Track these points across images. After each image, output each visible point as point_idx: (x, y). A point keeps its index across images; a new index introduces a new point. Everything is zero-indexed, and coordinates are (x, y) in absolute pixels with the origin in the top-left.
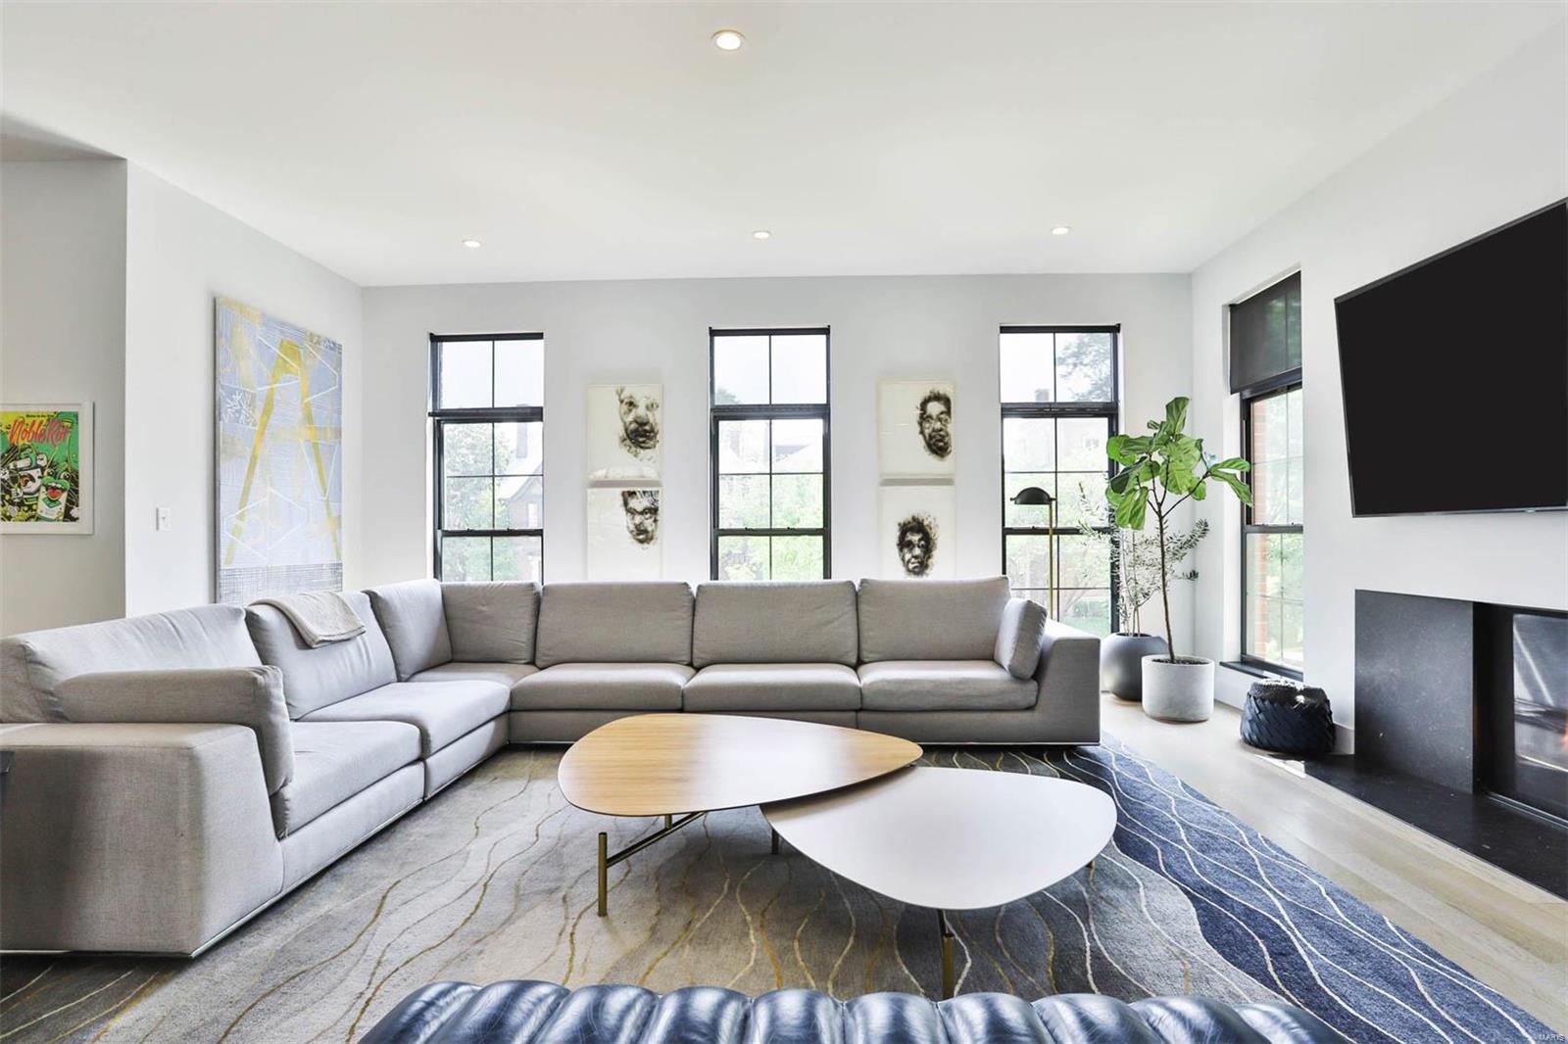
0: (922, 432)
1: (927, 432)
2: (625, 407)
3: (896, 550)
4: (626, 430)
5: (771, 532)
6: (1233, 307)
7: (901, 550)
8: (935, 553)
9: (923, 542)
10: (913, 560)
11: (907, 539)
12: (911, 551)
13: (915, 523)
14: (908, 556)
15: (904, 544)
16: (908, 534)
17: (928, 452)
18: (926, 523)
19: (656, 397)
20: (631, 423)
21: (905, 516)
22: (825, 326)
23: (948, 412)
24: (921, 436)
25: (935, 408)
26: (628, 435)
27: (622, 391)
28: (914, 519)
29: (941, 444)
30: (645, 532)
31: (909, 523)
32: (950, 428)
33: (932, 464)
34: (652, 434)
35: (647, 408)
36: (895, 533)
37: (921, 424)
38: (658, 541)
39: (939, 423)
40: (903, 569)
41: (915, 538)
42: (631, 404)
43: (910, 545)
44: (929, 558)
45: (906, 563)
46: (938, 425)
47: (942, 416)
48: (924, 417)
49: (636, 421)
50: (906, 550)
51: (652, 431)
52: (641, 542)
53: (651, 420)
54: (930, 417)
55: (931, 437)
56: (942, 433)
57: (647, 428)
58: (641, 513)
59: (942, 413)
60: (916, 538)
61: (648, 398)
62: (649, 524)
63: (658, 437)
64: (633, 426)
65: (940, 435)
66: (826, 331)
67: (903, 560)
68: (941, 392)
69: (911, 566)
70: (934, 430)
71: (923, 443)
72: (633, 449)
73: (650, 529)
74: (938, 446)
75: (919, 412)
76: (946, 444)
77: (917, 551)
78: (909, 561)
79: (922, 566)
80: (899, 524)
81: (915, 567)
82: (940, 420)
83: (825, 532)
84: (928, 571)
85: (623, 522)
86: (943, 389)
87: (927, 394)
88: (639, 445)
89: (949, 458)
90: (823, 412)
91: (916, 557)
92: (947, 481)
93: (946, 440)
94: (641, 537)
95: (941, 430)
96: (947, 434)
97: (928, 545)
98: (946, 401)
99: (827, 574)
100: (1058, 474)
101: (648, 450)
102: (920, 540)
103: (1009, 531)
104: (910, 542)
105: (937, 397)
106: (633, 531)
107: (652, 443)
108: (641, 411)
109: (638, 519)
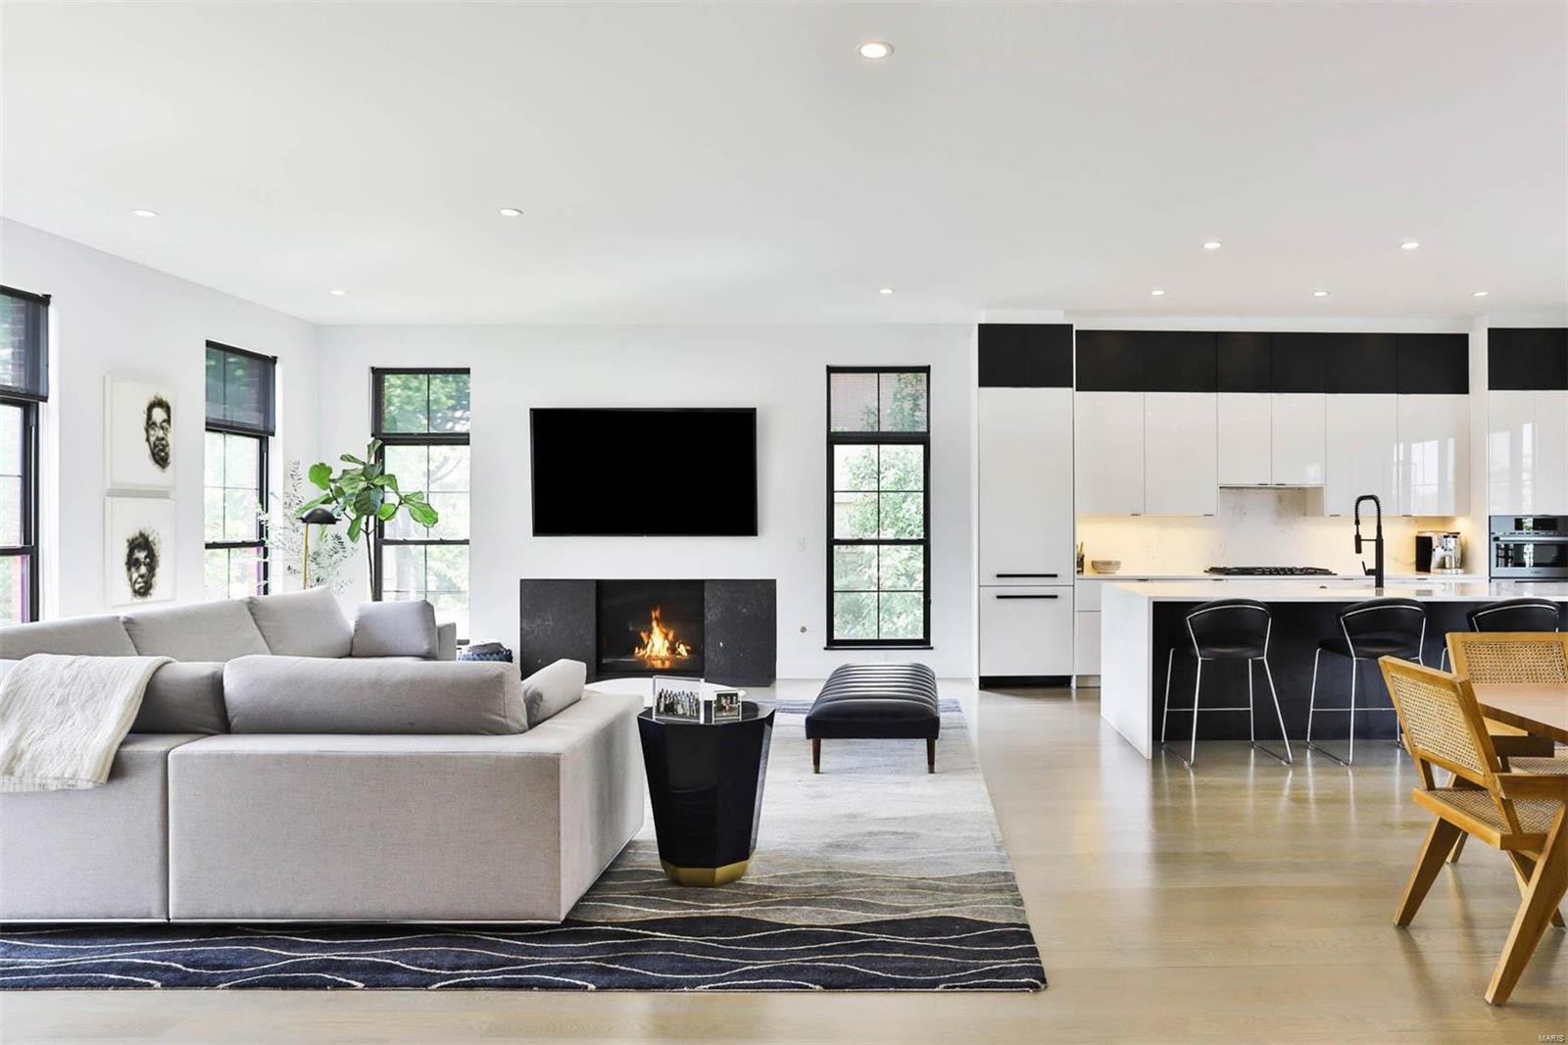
0: (148, 440)
1: (152, 439)
3: (125, 568)
7: (129, 569)
8: (158, 571)
9: (148, 560)
10: (140, 580)
11: (134, 557)
13: (141, 540)
14: (135, 576)
15: (132, 563)
16: (136, 551)
17: (153, 462)
18: (150, 539)
21: (133, 533)
23: (168, 421)
24: (147, 444)
25: (159, 415)
28: (142, 535)
29: (163, 454)
31: (137, 539)
32: (170, 438)
36: (124, 551)
37: (147, 431)
39: (161, 431)
40: (130, 591)
41: (141, 555)
43: (137, 564)
44: (153, 576)
45: (133, 584)
46: (161, 434)
47: (164, 424)
48: (150, 424)
50: (133, 569)
54: (154, 424)
55: (155, 446)
56: (164, 442)
59: (164, 421)
60: (142, 554)
65: (162, 445)
67: (131, 580)
68: (164, 399)
69: (137, 586)
70: (157, 439)
71: (148, 452)
74: (161, 457)
75: (145, 416)
76: (167, 454)
77: (143, 570)
78: (135, 582)
79: (144, 590)
80: (128, 541)
81: (141, 588)
82: (162, 428)
83: (31, 552)
84: (151, 591)
86: (165, 397)
87: (152, 399)
89: (169, 470)
91: (142, 576)
93: (167, 450)
95: (163, 439)
96: (167, 445)
97: (152, 563)
100: (227, 490)
102: (146, 557)
103: (208, 546)
104: (137, 560)
105: (159, 403)
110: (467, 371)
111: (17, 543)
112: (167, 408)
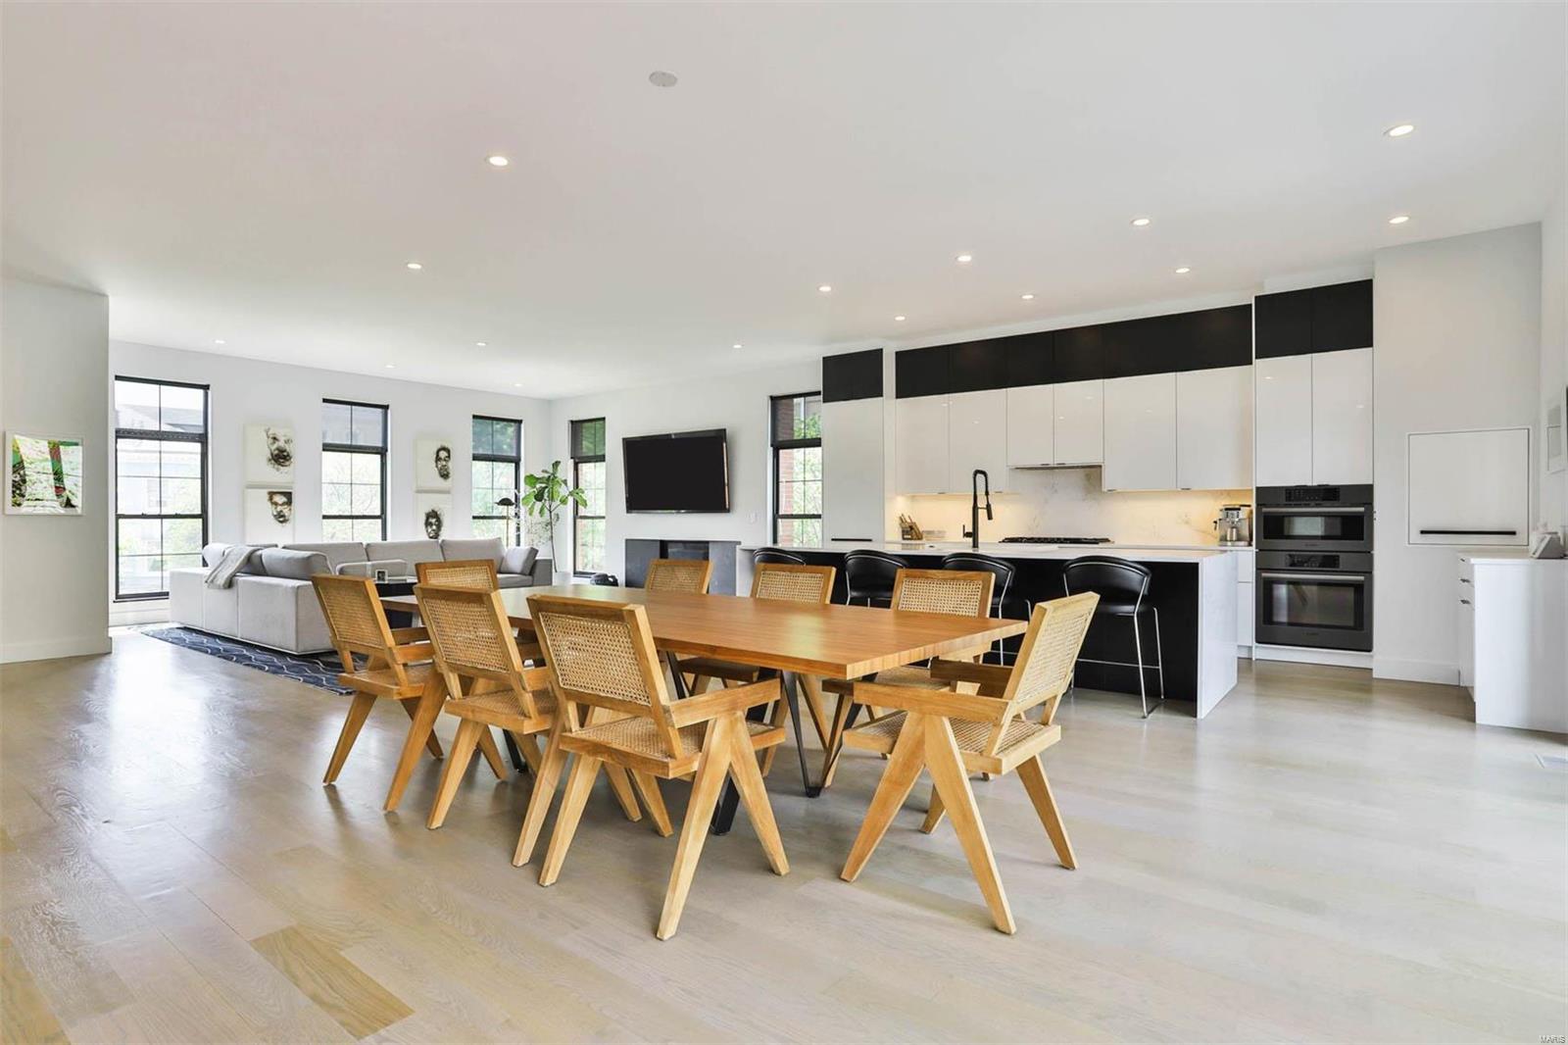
0: (437, 466)
1: (439, 466)
2: (271, 441)
3: (424, 527)
4: (272, 454)
5: (353, 517)
6: (572, 422)
7: (426, 526)
8: (443, 529)
9: (437, 523)
10: (432, 531)
11: (429, 521)
12: (431, 527)
13: (433, 513)
14: (430, 530)
15: (428, 524)
16: (430, 518)
17: (440, 477)
18: (439, 513)
19: (290, 435)
20: (275, 450)
21: (428, 509)
22: (386, 404)
23: (449, 457)
24: (436, 469)
25: (443, 454)
26: (273, 458)
27: (269, 429)
28: (433, 511)
29: (446, 473)
30: (283, 516)
31: (431, 513)
32: (450, 465)
34: (288, 458)
35: (285, 442)
36: (424, 518)
37: (436, 462)
40: (427, 536)
41: (433, 521)
42: (275, 439)
43: (431, 524)
44: (440, 530)
45: (429, 534)
46: (444, 463)
47: (447, 458)
48: (438, 459)
49: (278, 449)
50: (429, 527)
51: (288, 455)
52: (281, 522)
53: (288, 450)
54: (441, 459)
55: (441, 469)
57: (285, 454)
58: (281, 505)
60: (433, 519)
61: (285, 436)
62: (286, 511)
63: (292, 460)
64: (276, 452)
65: (446, 468)
66: (386, 407)
67: (427, 531)
68: (446, 447)
69: (431, 535)
70: (442, 466)
71: (437, 472)
72: (276, 466)
73: (286, 515)
74: (445, 475)
75: (435, 455)
76: (448, 473)
77: (434, 527)
78: (430, 532)
79: (436, 536)
80: (426, 513)
81: (433, 535)
82: (445, 460)
83: (383, 517)
84: (440, 537)
85: (269, 510)
86: (446, 445)
87: (439, 447)
88: (279, 464)
89: (450, 479)
90: (382, 452)
91: (434, 530)
92: (448, 492)
93: (449, 471)
94: (281, 519)
95: (446, 466)
96: (449, 468)
97: (439, 525)
99: (384, 537)
100: (490, 486)
101: (285, 467)
102: (436, 521)
103: (474, 518)
104: (431, 522)
105: (444, 449)
106: (275, 516)
107: (287, 463)
108: (281, 444)
109: (279, 508)
110: (604, 419)
111: (378, 513)
112: (448, 451)
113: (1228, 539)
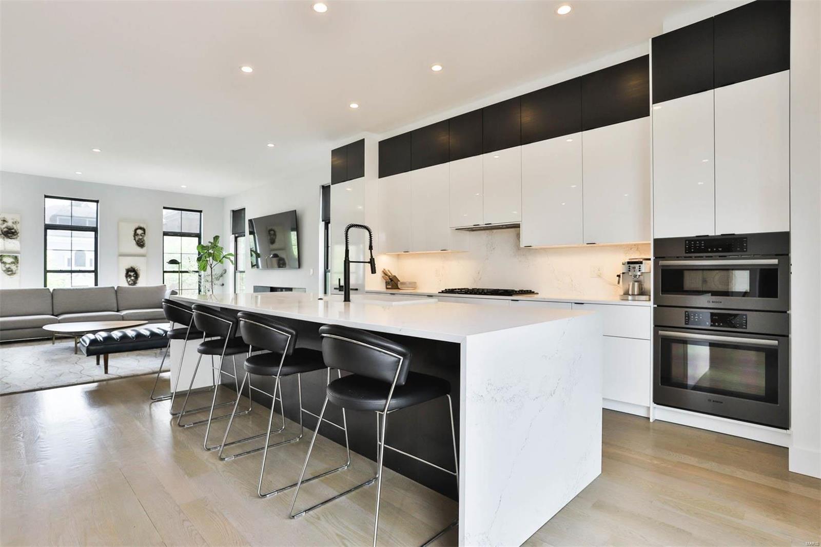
0: (135, 239)
1: (137, 239)
2: (1, 222)
3: (125, 278)
4: (2, 231)
5: (72, 272)
6: (233, 211)
8: (139, 279)
9: (135, 275)
12: (130, 278)
15: (127, 276)
16: (129, 272)
17: (137, 246)
18: (136, 269)
19: (17, 218)
20: (4, 228)
21: (128, 266)
22: (97, 200)
23: (144, 233)
24: (134, 241)
25: (139, 232)
26: (3, 233)
27: (0, 215)
28: (131, 268)
30: (12, 271)
32: (145, 238)
33: (138, 250)
34: (15, 233)
35: (13, 223)
36: (124, 272)
37: (134, 237)
38: (19, 274)
40: (127, 284)
41: (132, 274)
42: (4, 221)
43: (130, 276)
44: (137, 280)
45: (128, 282)
46: (141, 237)
48: (135, 234)
49: (7, 228)
50: (128, 278)
51: (16, 232)
52: (8, 275)
53: (15, 228)
54: (138, 234)
55: (138, 241)
57: (13, 231)
58: (9, 264)
59: (142, 233)
60: (132, 273)
61: (12, 219)
62: (13, 267)
63: (19, 234)
64: (5, 230)
65: (142, 241)
66: (97, 202)
67: (127, 281)
69: (130, 283)
70: (139, 239)
71: (135, 243)
72: (6, 238)
73: (14, 270)
74: (141, 244)
75: (133, 233)
77: (133, 278)
79: (135, 283)
80: (126, 269)
81: (132, 283)
82: (141, 235)
83: (95, 272)
86: (142, 226)
87: (137, 227)
88: (9, 237)
89: (145, 248)
90: (95, 230)
91: (132, 280)
92: (143, 256)
93: (144, 242)
94: (9, 273)
95: (142, 239)
96: (144, 240)
97: (137, 276)
98: (144, 230)
100: (182, 255)
101: (13, 240)
103: (165, 272)
104: (130, 275)
105: (141, 228)
106: (4, 271)
107: (15, 237)
108: (10, 224)
109: (8, 266)
113: (630, 293)
